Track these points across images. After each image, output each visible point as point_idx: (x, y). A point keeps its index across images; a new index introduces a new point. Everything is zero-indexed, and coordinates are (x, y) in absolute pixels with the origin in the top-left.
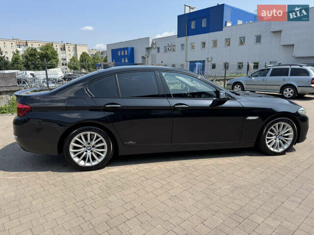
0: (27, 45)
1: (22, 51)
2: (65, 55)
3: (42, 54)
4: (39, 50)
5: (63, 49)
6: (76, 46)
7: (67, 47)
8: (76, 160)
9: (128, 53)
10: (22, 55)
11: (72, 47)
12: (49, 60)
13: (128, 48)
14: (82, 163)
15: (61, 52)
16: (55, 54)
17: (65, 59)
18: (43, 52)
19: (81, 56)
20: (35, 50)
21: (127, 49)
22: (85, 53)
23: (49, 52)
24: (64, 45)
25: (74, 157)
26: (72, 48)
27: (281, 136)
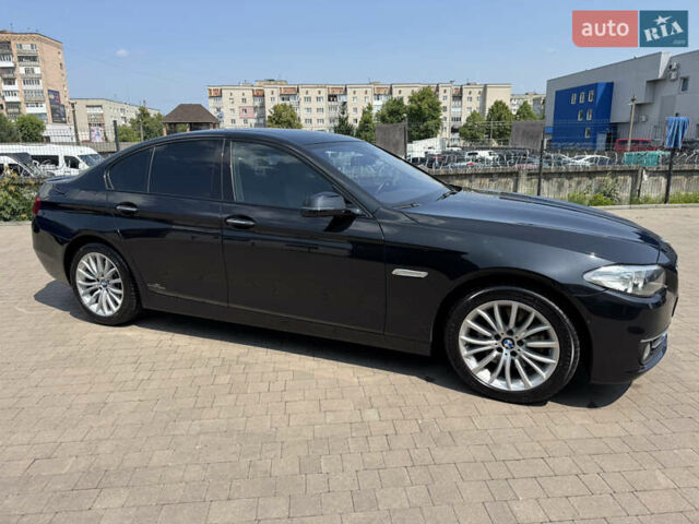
0: (391, 93)
1: (378, 105)
2: (459, 110)
3: (411, 109)
4: (406, 102)
5: (458, 97)
6: (485, 88)
7: (465, 92)
8: (87, 300)
9: (595, 97)
10: (377, 115)
11: (477, 91)
12: (425, 120)
13: (596, 84)
14: (94, 308)
15: (453, 103)
16: (436, 108)
17: (459, 119)
18: (414, 105)
19: (491, 110)
20: (399, 102)
21: (594, 86)
22: (501, 102)
23: (424, 106)
24: (461, 89)
25: (84, 295)
26: (476, 93)
27: (520, 343)
